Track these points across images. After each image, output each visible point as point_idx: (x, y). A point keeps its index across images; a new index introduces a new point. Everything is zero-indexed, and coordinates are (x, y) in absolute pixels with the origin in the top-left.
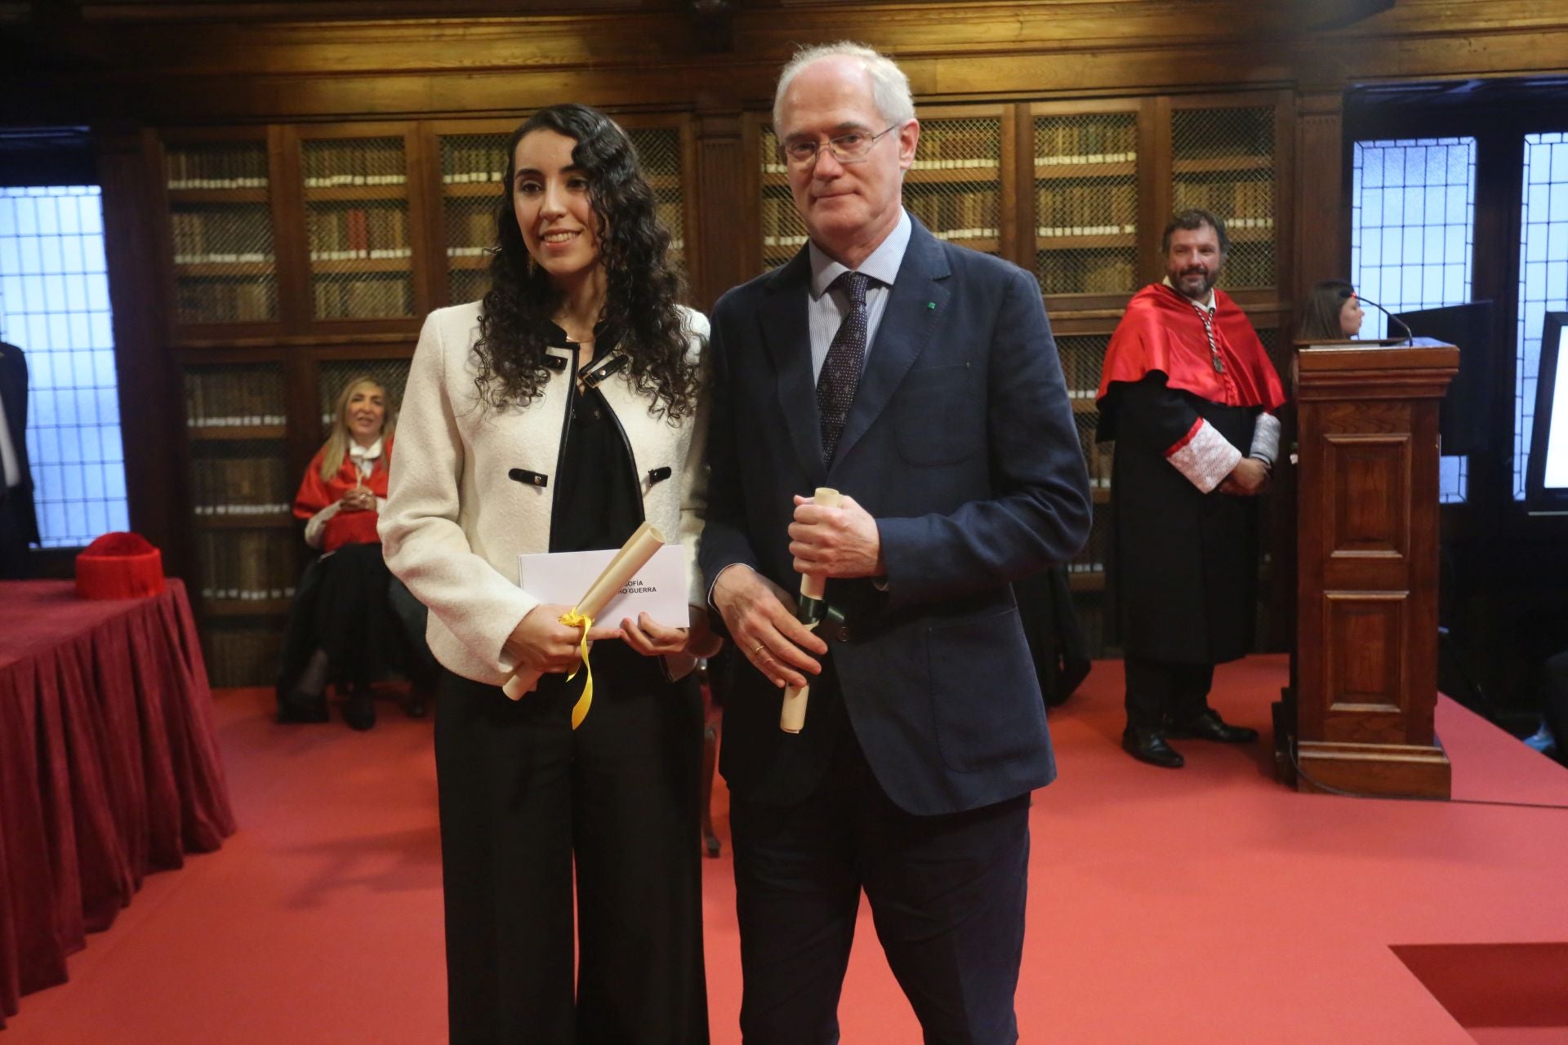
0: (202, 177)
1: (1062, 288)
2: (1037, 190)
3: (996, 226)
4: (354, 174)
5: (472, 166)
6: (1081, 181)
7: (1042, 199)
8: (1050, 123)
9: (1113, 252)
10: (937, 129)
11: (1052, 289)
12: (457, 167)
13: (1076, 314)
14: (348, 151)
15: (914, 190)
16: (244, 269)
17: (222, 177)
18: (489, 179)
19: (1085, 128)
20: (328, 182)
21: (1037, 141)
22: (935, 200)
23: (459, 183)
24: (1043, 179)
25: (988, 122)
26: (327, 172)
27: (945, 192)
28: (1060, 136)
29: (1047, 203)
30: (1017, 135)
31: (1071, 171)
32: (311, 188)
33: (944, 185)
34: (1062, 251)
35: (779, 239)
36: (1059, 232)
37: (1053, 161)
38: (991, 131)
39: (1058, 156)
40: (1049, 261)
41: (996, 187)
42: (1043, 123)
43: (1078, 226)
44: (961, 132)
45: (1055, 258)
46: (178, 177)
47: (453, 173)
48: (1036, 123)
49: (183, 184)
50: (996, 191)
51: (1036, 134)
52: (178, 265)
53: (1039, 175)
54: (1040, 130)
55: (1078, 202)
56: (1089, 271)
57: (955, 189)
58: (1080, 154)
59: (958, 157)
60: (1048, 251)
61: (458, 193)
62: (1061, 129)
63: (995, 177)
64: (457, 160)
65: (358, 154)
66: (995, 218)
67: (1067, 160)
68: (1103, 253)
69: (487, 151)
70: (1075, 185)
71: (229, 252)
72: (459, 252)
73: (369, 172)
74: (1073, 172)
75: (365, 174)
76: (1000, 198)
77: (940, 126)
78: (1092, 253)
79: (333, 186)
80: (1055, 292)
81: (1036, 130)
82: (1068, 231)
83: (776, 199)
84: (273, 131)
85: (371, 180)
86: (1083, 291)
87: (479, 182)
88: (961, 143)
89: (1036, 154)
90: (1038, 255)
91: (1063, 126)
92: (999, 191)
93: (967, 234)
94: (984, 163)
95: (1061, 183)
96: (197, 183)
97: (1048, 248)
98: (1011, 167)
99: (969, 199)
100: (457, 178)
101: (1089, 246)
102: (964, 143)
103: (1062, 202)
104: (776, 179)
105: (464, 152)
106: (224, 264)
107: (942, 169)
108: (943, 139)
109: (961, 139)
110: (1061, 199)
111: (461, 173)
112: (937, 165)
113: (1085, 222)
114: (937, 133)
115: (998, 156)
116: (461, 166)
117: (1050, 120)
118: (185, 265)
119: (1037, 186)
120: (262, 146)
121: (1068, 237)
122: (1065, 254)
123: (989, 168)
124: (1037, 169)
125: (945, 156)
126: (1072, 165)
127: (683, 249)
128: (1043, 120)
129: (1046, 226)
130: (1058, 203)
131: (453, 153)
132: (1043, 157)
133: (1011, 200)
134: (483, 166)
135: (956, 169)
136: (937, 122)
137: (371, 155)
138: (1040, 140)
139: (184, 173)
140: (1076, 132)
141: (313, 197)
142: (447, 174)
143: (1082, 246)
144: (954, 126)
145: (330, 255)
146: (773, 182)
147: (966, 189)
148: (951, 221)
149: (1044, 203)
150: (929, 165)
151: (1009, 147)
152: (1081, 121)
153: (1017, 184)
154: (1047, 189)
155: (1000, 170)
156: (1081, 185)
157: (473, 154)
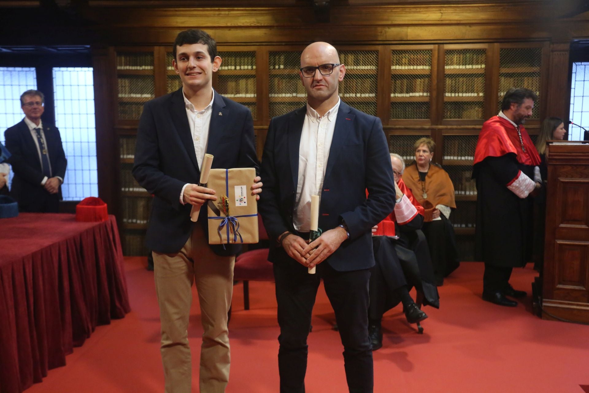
0: (129, 65)
1: (454, 117)
2: (445, 78)
3: (429, 91)
5: (229, 63)
6: (463, 75)
7: (447, 82)
8: (451, 52)
9: (474, 103)
11: (450, 117)
13: (459, 127)
15: (398, 78)
16: (143, 100)
17: (137, 65)
18: (235, 69)
19: (465, 55)
21: (446, 59)
22: (405, 81)
23: (224, 70)
24: (448, 74)
25: (427, 51)
27: (409, 78)
28: (455, 58)
29: (449, 84)
30: (438, 56)
31: (459, 71)
32: (169, 70)
33: (409, 75)
34: (454, 102)
35: (344, 94)
36: (453, 95)
37: (452, 67)
38: (428, 55)
39: (454, 65)
40: (449, 106)
41: (429, 77)
42: (449, 52)
43: (461, 93)
45: (451, 105)
46: (121, 65)
48: (446, 52)
49: (123, 68)
50: (429, 78)
51: (446, 56)
52: (120, 98)
53: (446, 72)
55: (461, 83)
56: (465, 110)
57: (413, 77)
58: (463, 65)
59: (415, 65)
60: (449, 102)
61: (224, 73)
62: (456, 55)
63: (429, 73)
66: (428, 89)
67: (457, 67)
68: (470, 103)
69: (235, 58)
70: (460, 76)
71: (138, 94)
76: (431, 81)
77: (408, 53)
78: (466, 103)
80: (451, 118)
81: (446, 55)
82: (457, 95)
84: (156, 48)
86: (462, 118)
87: (231, 70)
88: (416, 59)
89: (446, 64)
90: (445, 103)
91: (457, 54)
92: (430, 78)
93: (417, 94)
94: (425, 67)
95: (455, 76)
96: (128, 67)
97: (449, 101)
98: (435, 69)
99: (419, 81)
101: (465, 101)
102: (417, 59)
103: (455, 83)
105: (226, 58)
106: (136, 98)
107: (408, 69)
108: (409, 58)
109: (416, 58)
110: (455, 82)
111: (225, 66)
112: (406, 68)
113: (464, 91)
114: (407, 55)
115: (431, 65)
116: (225, 64)
118: (122, 98)
119: (445, 77)
120: (152, 54)
121: (457, 97)
122: (455, 104)
123: (428, 69)
124: (445, 70)
125: (410, 64)
126: (459, 69)
129: (448, 92)
130: (453, 83)
132: (448, 66)
133: (435, 82)
134: (233, 63)
135: (414, 69)
136: (407, 51)
138: (447, 59)
139: (123, 64)
140: (461, 56)
141: (170, 74)
143: (462, 101)
144: (414, 53)
147: (417, 77)
148: (411, 89)
149: (448, 83)
150: (403, 68)
151: (435, 62)
152: (464, 52)
153: (438, 76)
154: (449, 78)
155: (431, 70)
156: (463, 77)
157: (230, 59)
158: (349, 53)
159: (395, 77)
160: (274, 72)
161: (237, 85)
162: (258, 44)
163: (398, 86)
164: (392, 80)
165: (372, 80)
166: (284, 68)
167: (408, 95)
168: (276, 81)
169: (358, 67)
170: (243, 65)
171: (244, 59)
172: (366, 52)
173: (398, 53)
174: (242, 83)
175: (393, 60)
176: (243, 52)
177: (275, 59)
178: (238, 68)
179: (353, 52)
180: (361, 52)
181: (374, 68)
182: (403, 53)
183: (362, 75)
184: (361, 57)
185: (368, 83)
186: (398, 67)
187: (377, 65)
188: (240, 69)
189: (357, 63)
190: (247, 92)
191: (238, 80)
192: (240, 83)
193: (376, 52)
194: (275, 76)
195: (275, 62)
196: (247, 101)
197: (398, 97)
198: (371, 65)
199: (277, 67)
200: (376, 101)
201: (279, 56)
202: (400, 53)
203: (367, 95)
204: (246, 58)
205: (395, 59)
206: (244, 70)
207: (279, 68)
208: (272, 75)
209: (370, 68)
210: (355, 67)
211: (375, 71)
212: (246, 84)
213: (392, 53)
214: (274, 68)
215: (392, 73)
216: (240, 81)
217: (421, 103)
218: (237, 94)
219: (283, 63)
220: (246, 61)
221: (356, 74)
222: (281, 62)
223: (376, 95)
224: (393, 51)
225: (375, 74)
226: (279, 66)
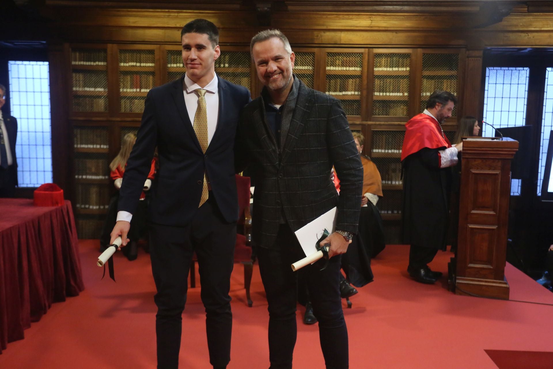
0: (84, 61)
1: (382, 114)
2: (374, 79)
3: (359, 91)
4: (137, 62)
5: (178, 61)
6: (390, 76)
7: (376, 82)
8: (380, 56)
9: (400, 102)
10: (340, 56)
11: (378, 114)
12: (172, 61)
13: (386, 123)
14: (135, 54)
15: (332, 78)
16: (97, 93)
17: (91, 61)
19: (392, 58)
20: (127, 65)
21: (375, 62)
22: (339, 81)
23: (173, 67)
24: (377, 75)
25: (358, 54)
26: (127, 61)
27: (342, 78)
28: (383, 61)
29: (378, 84)
30: (368, 59)
31: (387, 72)
32: (121, 66)
33: (342, 76)
34: (382, 101)
36: (381, 94)
37: (380, 69)
38: (359, 58)
39: (382, 67)
40: (377, 104)
41: (360, 77)
42: (378, 56)
43: (388, 92)
44: (349, 58)
45: (379, 103)
46: (75, 60)
47: (171, 64)
48: (375, 56)
49: (77, 63)
51: (375, 59)
52: (74, 91)
53: (375, 74)
54: (376, 58)
55: (389, 84)
56: (391, 108)
57: (346, 77)
58: (390, 67)
59: (347, 66)
60: (377, 101)
61: (173, 70)
62: (384, 58)
63: (360, 74)
64: (172, 59)
65: (138, 55)
66: (359, 88)
67: (385, 69)
68: (396, 102)
70: (388, 78)
71: (92, 87)
73: (142, 61)
74: (387, 73)
75: (140, 62)
76: (361, 81)
77: (342, 55)
78: (393, 102)
79: (129, 66)
80: (379, 115)
81: (375, 58)
82: (384, 94)
84: (109, 46)
85: (142, 65)
86: (389, 115)
87: (180, 67)
88: (349, 61)
89: (375, 67)
90: (374, 102)
92: (361, 79)
93: (349, 93)
94: (356, 69)
95: (383, 77)
96: (82, 63)
97: (378, 99)
98: (366, 70)
99: (351, 81)
100: (172, 65)
101: (392, 99)
102: (350, 61)
103: (383, 84)
105: (175, 56)
106: (90, 91)
107: (341, 70)
108: (342, 60)
109: (349, 60)
110: (383, 82)
111: (174, 64)
112: (340, 69)
113: (391, 91)
114: (340, 57)
115: (361, 66)
116: (174, 61)
117: (380, 55)
118: (76, 91)
119: (374, 78)
120: (105, 51)
121: (384, 96)
122: (383, 102)
123: (358, 71)
124: (375, 72)
125: (343, 65)
126: (387, 71)
128: (377, 55)
129: (377, 92)
130: (381, 84)
131: (171, 56)
132: (377, 68)
133: (365, 82)
135: (346, 70)
136: (340, 54)
137: (143, 56)
138: (376, 62)
139: (78, 59)
140: (389, 59)
141: (122, 70)
142: (169, 64)
143: (389, 99)
144: (346, 55)
145: (127, 90)
147: (349, 77)
148: (344, 88)
149: (376, 84)
150: (337, 68)
151: (365, 64)
152: (391, 56)
153: (368, 77)
154: (378, 79)
155: (362, 71)
156: (390, 78)
157: (178, 57)
159: (329, 77)
160: (219, 70)
163: (332, 85)
164: (327, 79)
165: (309, 79)
166: (228, 67)
167: (341, 94)
169: (297, 68)
172: (303, 53)
173: (332, 55)
175: (328, 61)
180: (299, 53)
181: (311, 68)
182: (337, 55)
186: (332, 68)
187: (313, 66)
193: (313, 54)
195: (220, 61)
197: (332, 95)
198: (308, 66)
199: (222, 65)
201: (224, 56)
202: (334, 55)
205: (329, 61)
207: (224, 67)
209: (307, 68)
211: (312, 71)
213: (327, 55)
214: (220, 67)
215: (327, 74)
217: (353, 101)
219: (227, 62)
222: (226, 61)
224: (328, 53)
225: (312, 74)
226: (224, 64)
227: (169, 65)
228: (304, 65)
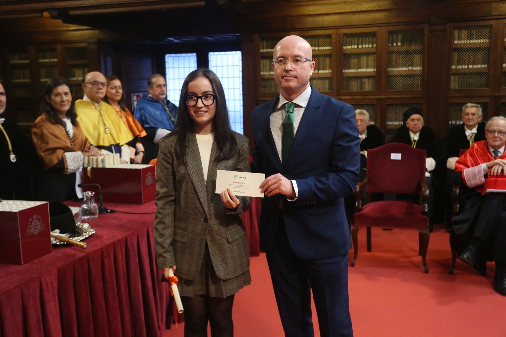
0: (270, 48)
4: (315, 46)
5: (353, 43)
12: (348, 43)
18: (358, 47)
23: (348, 49)
35: (457, 66)
46: (263, 48)
47: (346, 45)
49: (264, 50)
52: (262, 75)
61: (348, 52)
64: (348, 41)
65: (317, 40)
69: (358, 38)
72: (346, 71)
73: (320, 46)
75: (319, 46)
83: (457, 53)
85: (320, 48)
87: (354, 48)
96: (269, 50)
100: (348, 47)
104: (457, 46)
105: (350, 39)
111: (349, 45)
116: (349, 43)
118: (264, 75)
127: (422, 70)
131: (347, 39)
134: (356, 43)
137: (321, 40)
139: (265, 47)
142: (344, 46)
146: (456, 47)
157: (353, 39)
158: (463, 29)
160: (392, 49)
161: (359, 61)
162: (378, 25)
165: (485, 52)
166: (401, 45)
168: (394, 56)
169: (472, 41)
170: (364, 44)
171: (366, 39)
172: (479, 27)
174: (364, 59)
176: (365, 33)
177: (393, 37)
178: (360, 46)
179: (467, 27)
180: (474, 27)
181: (487, 41)
183: (475, 48)
184: (474, 32)
185: (480, 55)
187: (490, 38)
188: (362, 47)
189: (470, 37)
190: (367, 67)
191: (360, 58)
192: (362, 60)
193: (490, 26)
194: (393, 52)
195: (393, 40)
196: (367, 75)
198: (484, 39)
199: (395, 44)
200: (488, 71)
201: (397, 35)
203: (479, 66)
204: (368, 38)
206: (365, 48)
207: (397, 45)
208: (391, 51)
209: (483, 41)
210: (468, 42)
211: (488, 44)
212: (367, 61)
214: (392, 46)
216: (362, 58)
218: (359, 69)
219: (400, 40)
220: (367, 40)
221: (469, 48)
223: (488, 65)
225: (488, 46)
226: (397, 43)
227: (345, 48)
228: (479, 38)
